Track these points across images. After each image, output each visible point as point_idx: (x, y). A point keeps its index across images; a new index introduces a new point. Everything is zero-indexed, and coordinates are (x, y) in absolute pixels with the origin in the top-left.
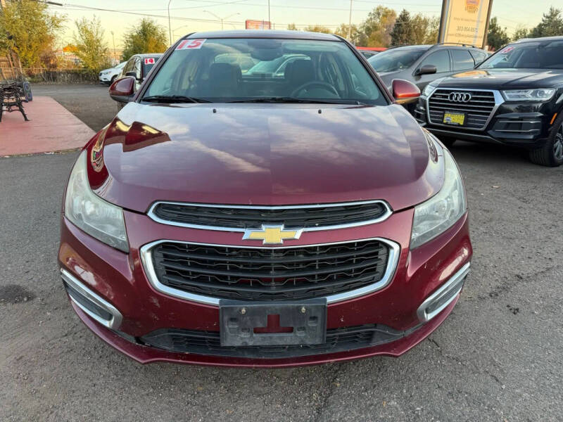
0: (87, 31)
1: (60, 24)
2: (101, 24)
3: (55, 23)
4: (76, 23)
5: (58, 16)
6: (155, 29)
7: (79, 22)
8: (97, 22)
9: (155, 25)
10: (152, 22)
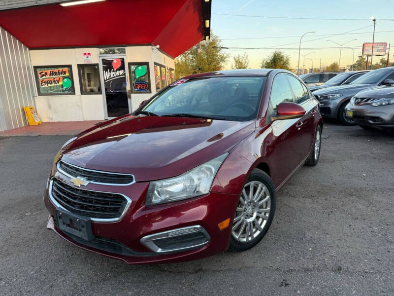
0: (239, 62)
1: (226, 60)
2: (248, 57)
3: (223, 59)
4: (234, 58)
5: (225, 55)
6: (282, 58)
7: (236, 58)
8: (246, 56)
9: (282, 54)
10: (280, 53)
